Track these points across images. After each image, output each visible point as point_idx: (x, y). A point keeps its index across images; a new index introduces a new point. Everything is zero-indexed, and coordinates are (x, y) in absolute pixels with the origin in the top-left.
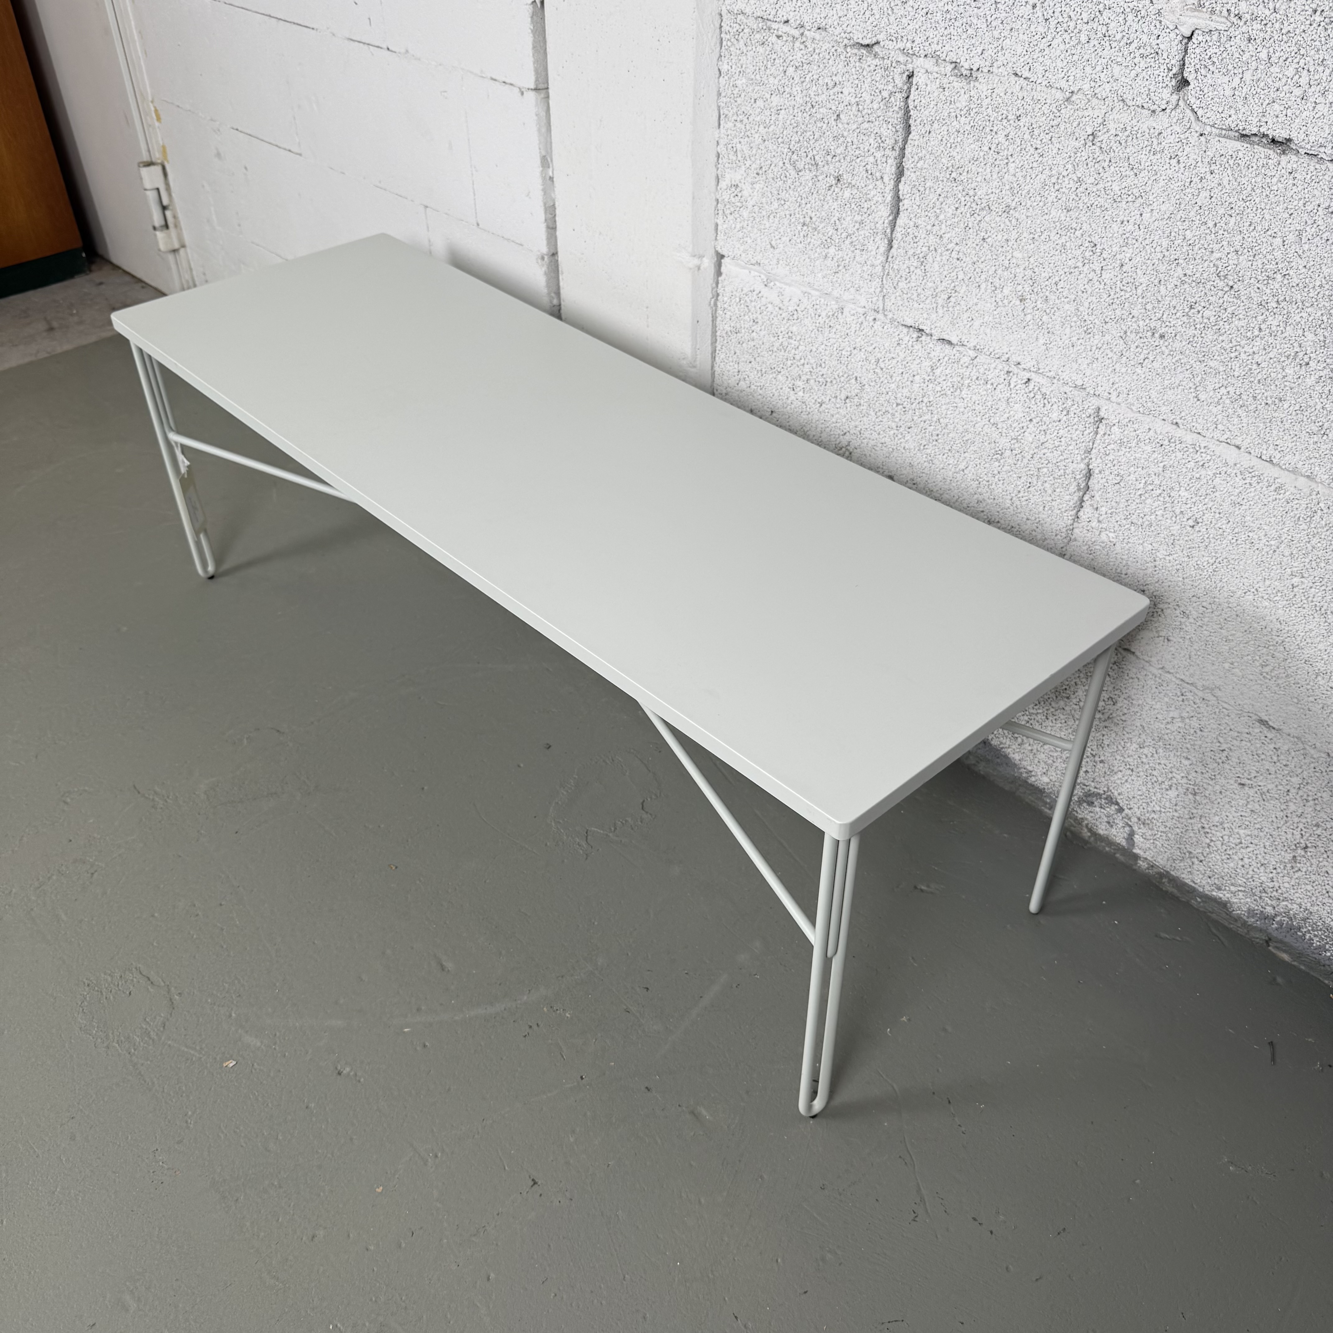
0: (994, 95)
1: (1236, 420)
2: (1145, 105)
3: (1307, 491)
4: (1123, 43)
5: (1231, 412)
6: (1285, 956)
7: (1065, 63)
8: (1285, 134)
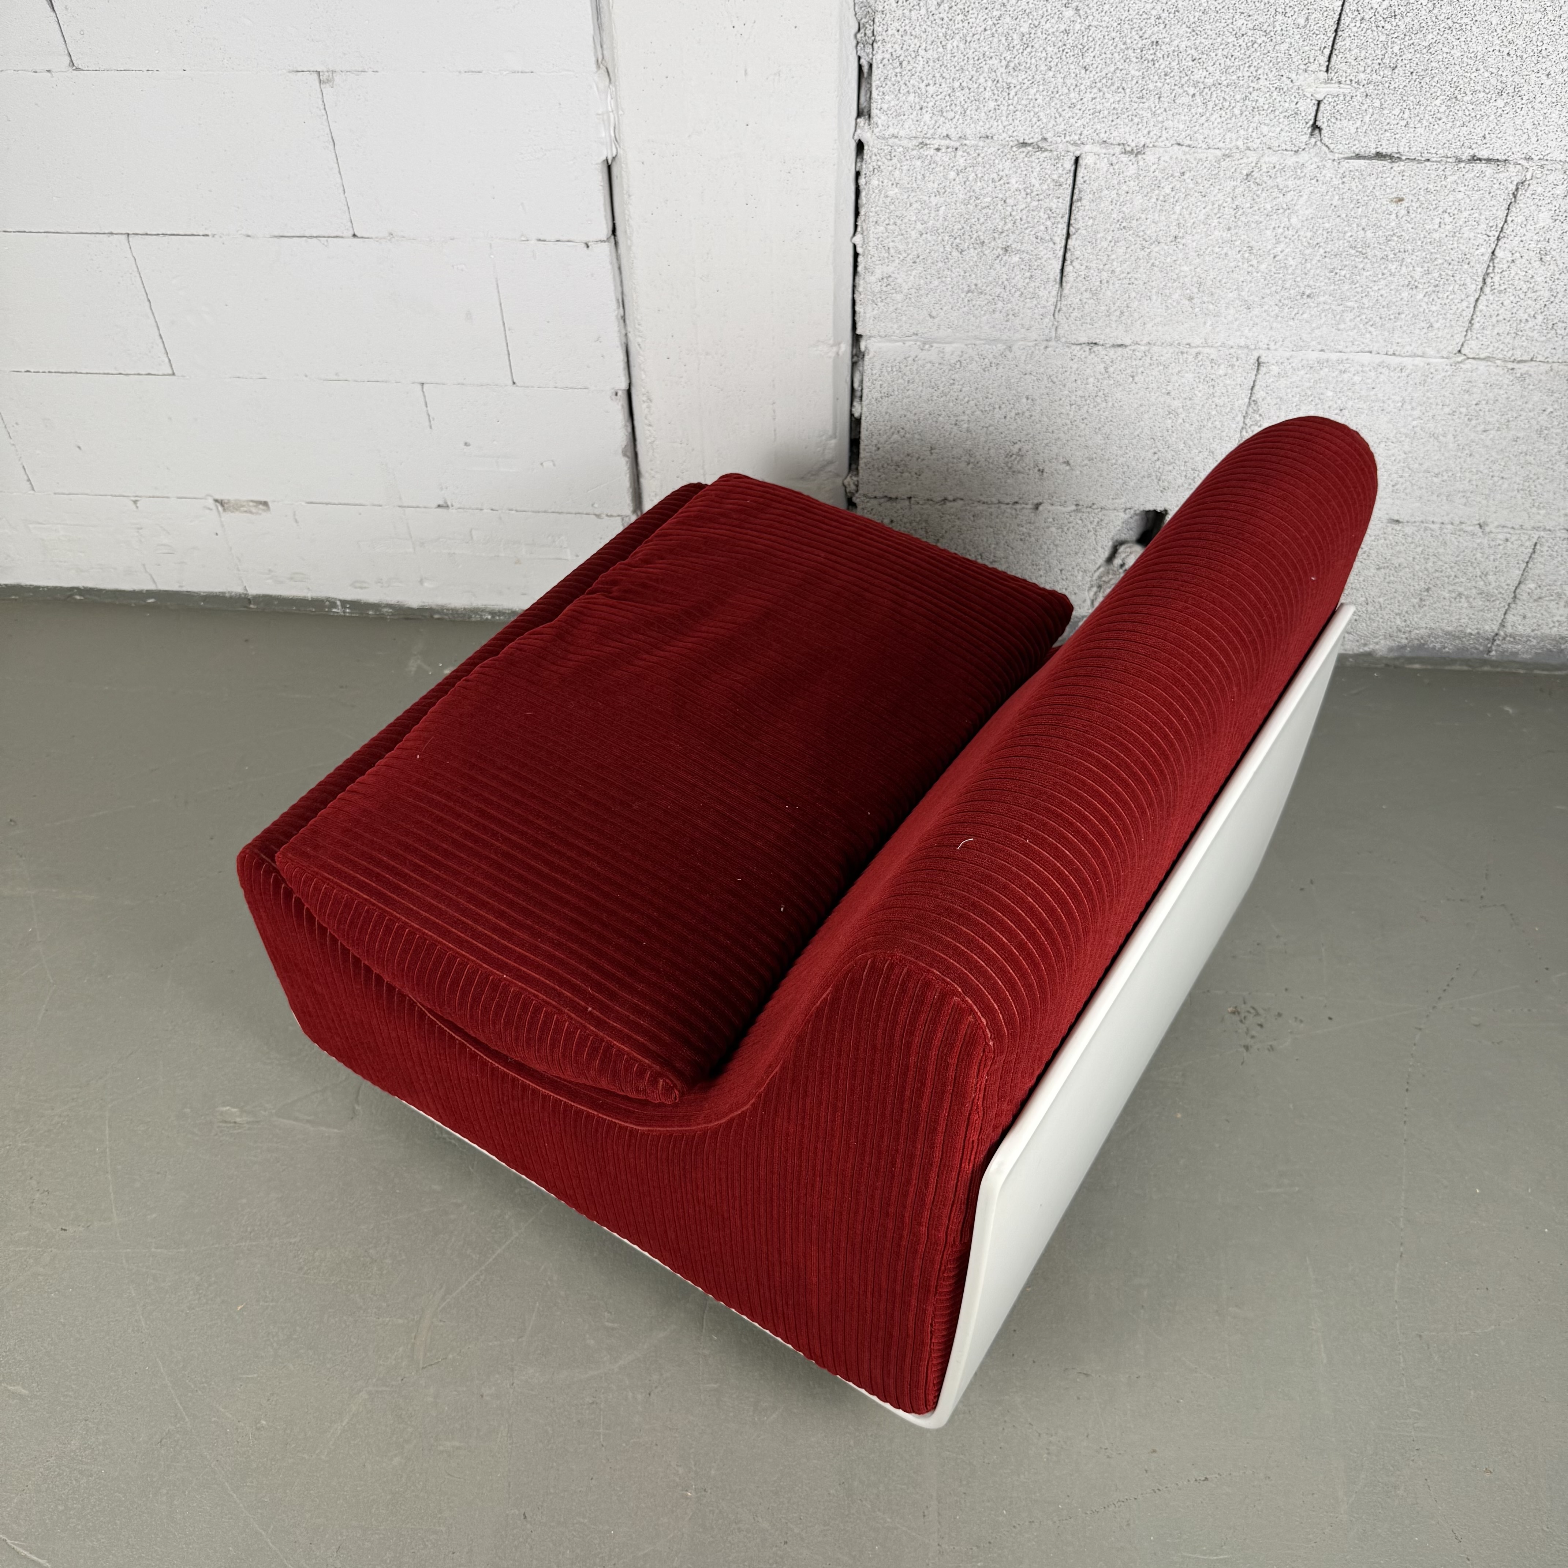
0: (1161, 162)
1: (1368, 335)
2: (1289, 148)
3: (1422, 364)
4: (1269, 111)
5: (1364, 331)
6: (1417, 666)
7: (1222, 130)
8: (1395, 150)
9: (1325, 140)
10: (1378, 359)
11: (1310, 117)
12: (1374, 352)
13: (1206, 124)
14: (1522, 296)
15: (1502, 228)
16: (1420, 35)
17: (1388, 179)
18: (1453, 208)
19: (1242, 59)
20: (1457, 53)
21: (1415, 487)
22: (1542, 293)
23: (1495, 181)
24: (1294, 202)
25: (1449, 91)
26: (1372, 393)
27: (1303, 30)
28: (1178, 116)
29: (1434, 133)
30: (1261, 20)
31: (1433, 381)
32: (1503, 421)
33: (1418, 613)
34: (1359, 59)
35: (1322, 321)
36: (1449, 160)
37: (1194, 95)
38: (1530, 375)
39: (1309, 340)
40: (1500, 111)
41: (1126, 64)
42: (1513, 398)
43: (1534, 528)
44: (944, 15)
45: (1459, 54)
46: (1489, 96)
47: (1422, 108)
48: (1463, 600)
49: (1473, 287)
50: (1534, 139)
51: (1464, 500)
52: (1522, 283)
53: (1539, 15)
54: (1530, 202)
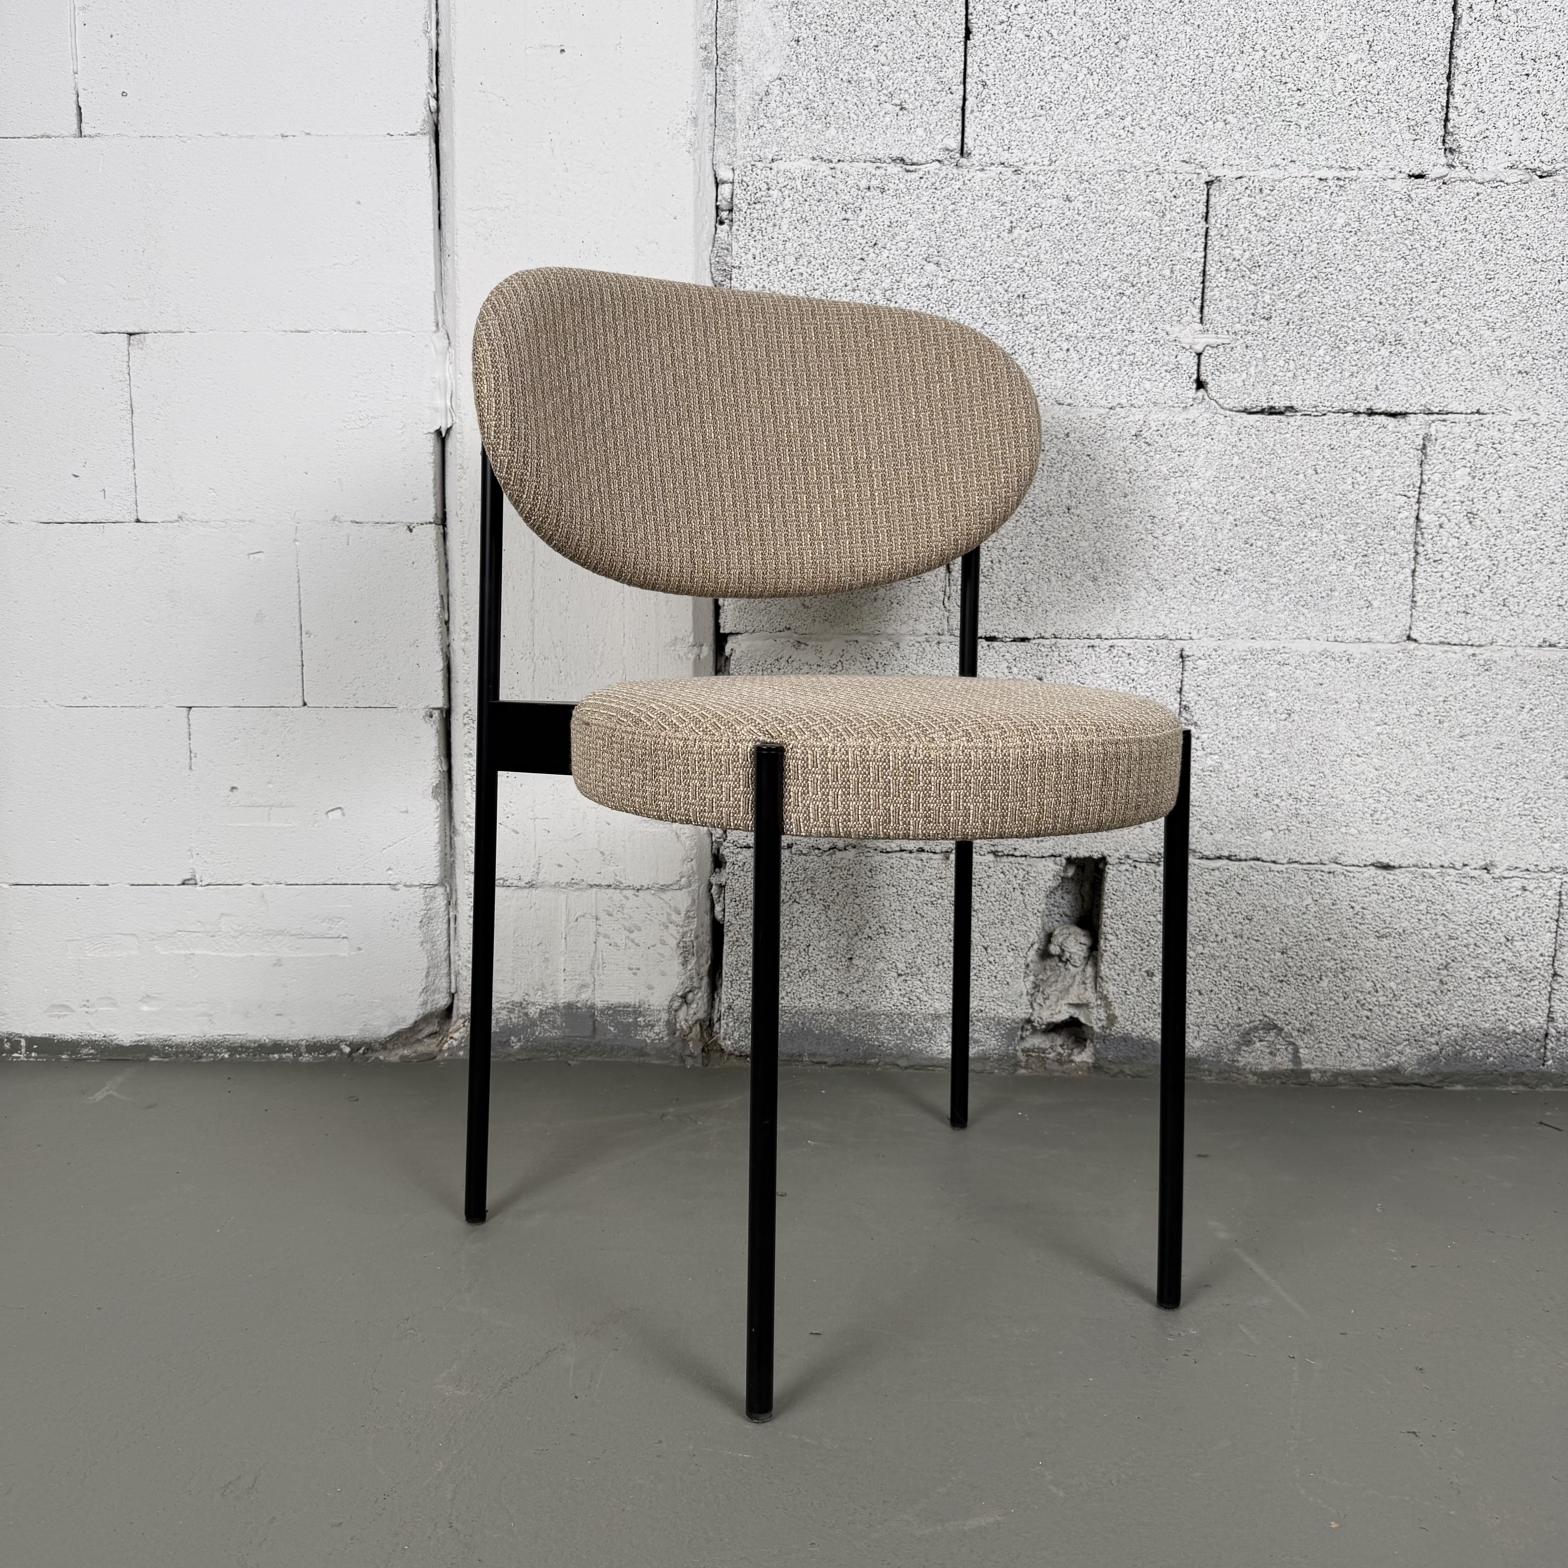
1: (1302, 618)
2: (1176, 405)
3: (1370, 652)
4: (1148, 365)
5: (1296, 613)
6: (1459, 1087)
7: (1102, 387)
8: (1288, 404)
9: (1214, 394)
10: (1319, 646)
11: (1192, 371)
12: (1312, 639)
13: (1085, 381)
14: (1461, 566)
15: (1420, 488)
16: (1288, 285)
17: (1288, 436)
18: (1363, 466)
19: (1112, 312)
21: (1397, 815)
22: (1482, 561)
23: (1400, 435)
24: (1192, 464)
25: (1330, 341)
26: (1321, 690)
27: (1169, 281)
28: (1054, 373)
29: (1325, 384)
30: (1127, 272)
31: (1388, 673)
32: (1480, 722)
33: (1442, 1003)
34: (1232, 309)
35: (1247, 604)
36: (1346, 415)
37: (1068, 350)
38: (1495, 662)
39: (1236, 627)
40: (1387, 361)
41: (994, 320)
42: (1484, 692)
44: (803, 270)
45: (1331, 303)
46: (1371, 344)
47: (1307, 359)
48: (1493, 981)
49: (1405, 557)
50: (1429, 390)
51: (1459, 833)
52: (1458, 550)
53: (1401, 263)
54: (1441, 456)
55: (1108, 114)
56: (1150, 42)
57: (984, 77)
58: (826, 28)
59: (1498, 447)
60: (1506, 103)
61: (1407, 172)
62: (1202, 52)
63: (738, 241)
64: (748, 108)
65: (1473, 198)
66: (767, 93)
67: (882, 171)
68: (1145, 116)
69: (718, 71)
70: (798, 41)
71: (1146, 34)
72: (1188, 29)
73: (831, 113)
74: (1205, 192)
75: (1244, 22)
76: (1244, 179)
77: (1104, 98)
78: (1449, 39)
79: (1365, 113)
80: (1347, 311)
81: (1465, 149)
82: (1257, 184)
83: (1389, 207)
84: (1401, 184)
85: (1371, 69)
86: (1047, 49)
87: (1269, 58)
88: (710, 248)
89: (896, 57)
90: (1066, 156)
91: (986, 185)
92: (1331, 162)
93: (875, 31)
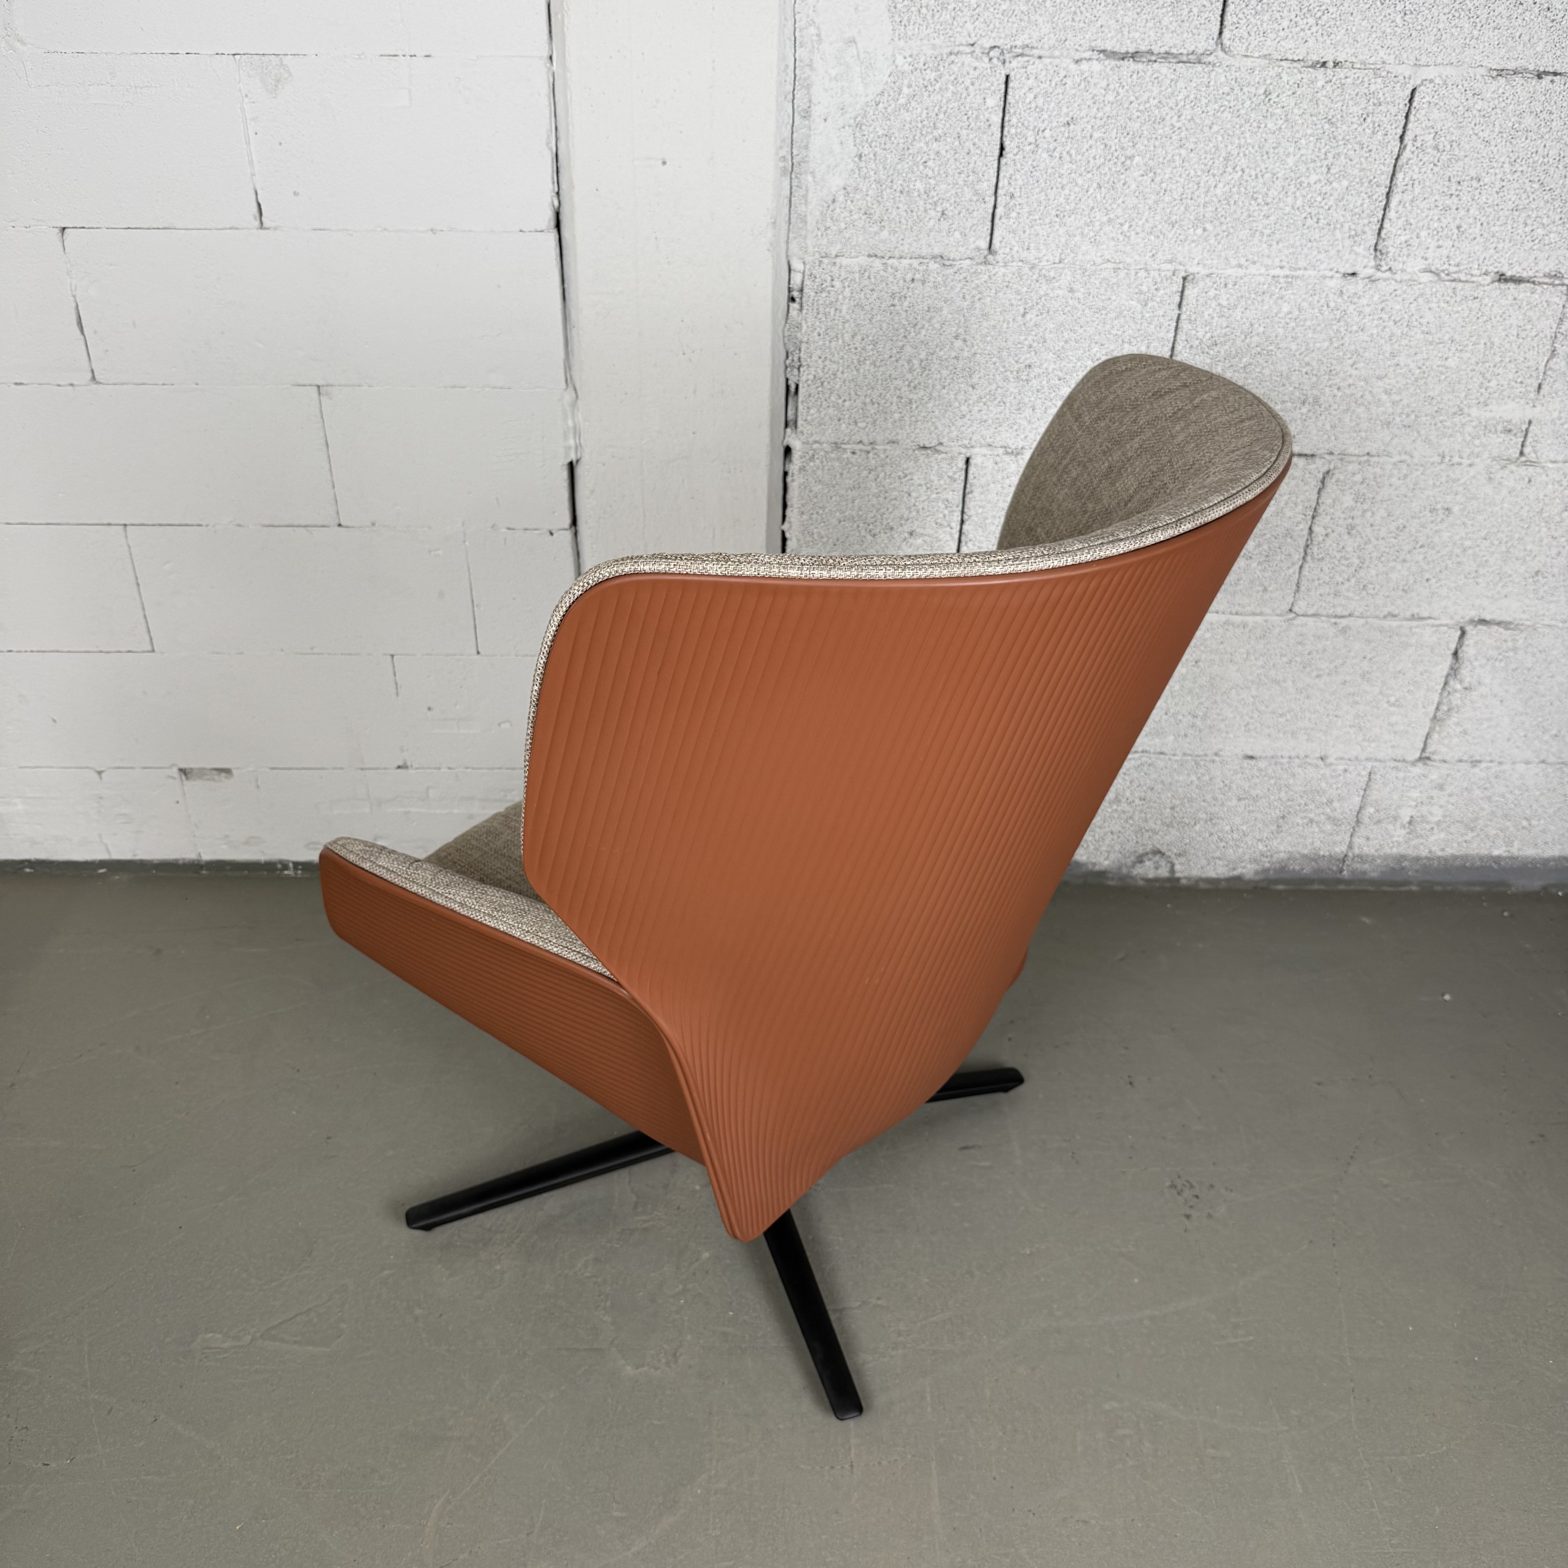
3: (1260, 621)
6: (1281, 887)
10: (1225, 617)
12: (1220, 613)
14: (1337, 563)
15: (1315, 509)
16: (1237, 359)
20: (1267, 372)
21: (1263, 726)
22: (1353, 560)
23: (1305, 471)
26: (1221, 647)
30: (1112, 347)
31: (1271, 635)
33: (1277, 838)
38: (1350, 628)
40: (1305, 417)
41: (1005, 383)
42: (1338, 647)
43: (1368, 759)
46: (1295, 404)
48: (1314, 825)
49: (1297, 556)
50: (1333, 438)
51: (1306, 737)
52: (1336, 552)
54: (1335, 487)
55: (1110, 221)
56: (1151, 163)
57: (1012, 190)
58: (883, 146)
59: (1379, 480)
60: (1430, 218)
61: (1342, 270)
62: (1192, 173)
63: (806, 323)
64: (818, 213)
65: (1391, 294)
66: (834, 201)
67: (925, 267)
68: (1141, 223)
69: (793, 176)
70: (861, 156)
71: (1148, 156)
72: (1183, 152)
73: (886, 218)
74: (1181, 286)
75: (1230, 147)
76: (1214, 276)
77: (1109, 208)
78: (1392, 165)
79: (1316, 225)
80: (1278, 379)
81: (1391, 255)
82: (1222, 280)
83: (1323, 301)
84: (1335, 283)
85: (1327, 189)
86: (1066, 167)
87: (1246, 177)
88: (783, 322)
89: (941, 172)
90: (1072, 255)
91: (1007, 279)
92: (1284, 263)
93: (925, 149)
